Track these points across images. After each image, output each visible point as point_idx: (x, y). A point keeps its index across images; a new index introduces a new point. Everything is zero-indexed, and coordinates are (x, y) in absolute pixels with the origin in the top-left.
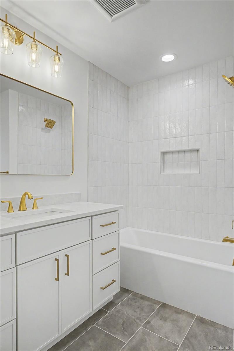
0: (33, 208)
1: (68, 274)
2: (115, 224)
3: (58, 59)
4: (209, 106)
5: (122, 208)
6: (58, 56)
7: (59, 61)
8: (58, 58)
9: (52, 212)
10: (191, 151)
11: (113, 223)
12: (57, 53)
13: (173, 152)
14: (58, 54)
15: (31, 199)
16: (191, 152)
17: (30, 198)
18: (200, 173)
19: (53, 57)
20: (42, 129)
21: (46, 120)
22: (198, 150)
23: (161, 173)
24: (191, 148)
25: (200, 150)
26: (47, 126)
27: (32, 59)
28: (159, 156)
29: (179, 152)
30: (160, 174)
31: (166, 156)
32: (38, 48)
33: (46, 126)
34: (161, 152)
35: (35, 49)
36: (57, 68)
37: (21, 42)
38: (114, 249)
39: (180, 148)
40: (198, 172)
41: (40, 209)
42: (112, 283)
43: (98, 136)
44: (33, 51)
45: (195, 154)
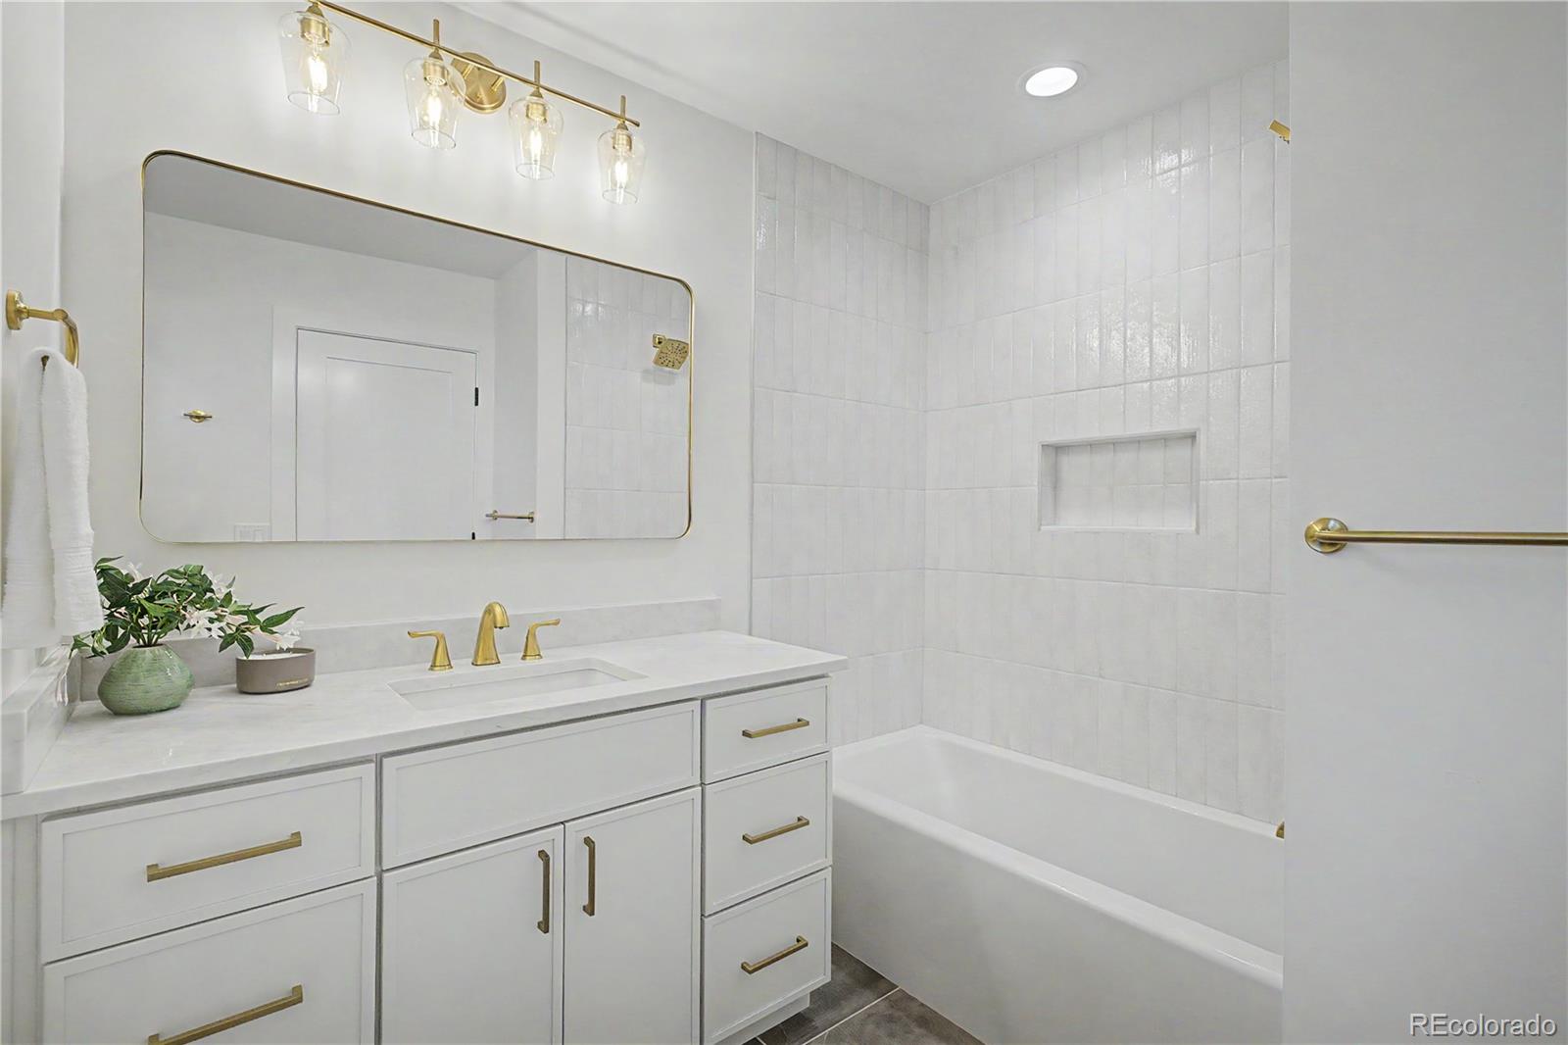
0: (524, 657)
1: (590, 909)
2: (807, 727)
3: (625, 142)
4: (1240, 256)
5: (841, 665)
6: (625, 132)
7: (631, 148)
8: (625, 137)
9: (586, 672)
10: (1164, 440)
11: (801, 723)
12: (624, 121)
13: (1092, 446)
14: (627, 122)
15: (501, 628)
16: (1166, 446)
17: (498, 625)
18: (1197, 531)
19: (610, 135)
20: (646, 372)
21: (660, 343)
22: (1192, 437)
23: (1042, 528)
24: (1163, 427)
25: (1201, 438)
26: (660, 360)
27: (528, 153)
28: (1033, 462)
29: (1115, 444)
30: (1039, 529)
31: (1067, 462)
32: (548, 113)
33: (656, 362)
34: (1045, 447)
35: (537, 118)
36: (622, 171)
37: (498, 100)
38: (802, 822)
39: (1114, 430)
40: (1193, 528)
41: (549, 659)
42: (794, 951)
43: (796, 394)
44: (533, 124)
45: (1182, 452)
